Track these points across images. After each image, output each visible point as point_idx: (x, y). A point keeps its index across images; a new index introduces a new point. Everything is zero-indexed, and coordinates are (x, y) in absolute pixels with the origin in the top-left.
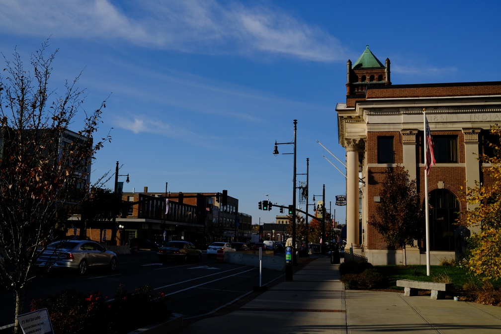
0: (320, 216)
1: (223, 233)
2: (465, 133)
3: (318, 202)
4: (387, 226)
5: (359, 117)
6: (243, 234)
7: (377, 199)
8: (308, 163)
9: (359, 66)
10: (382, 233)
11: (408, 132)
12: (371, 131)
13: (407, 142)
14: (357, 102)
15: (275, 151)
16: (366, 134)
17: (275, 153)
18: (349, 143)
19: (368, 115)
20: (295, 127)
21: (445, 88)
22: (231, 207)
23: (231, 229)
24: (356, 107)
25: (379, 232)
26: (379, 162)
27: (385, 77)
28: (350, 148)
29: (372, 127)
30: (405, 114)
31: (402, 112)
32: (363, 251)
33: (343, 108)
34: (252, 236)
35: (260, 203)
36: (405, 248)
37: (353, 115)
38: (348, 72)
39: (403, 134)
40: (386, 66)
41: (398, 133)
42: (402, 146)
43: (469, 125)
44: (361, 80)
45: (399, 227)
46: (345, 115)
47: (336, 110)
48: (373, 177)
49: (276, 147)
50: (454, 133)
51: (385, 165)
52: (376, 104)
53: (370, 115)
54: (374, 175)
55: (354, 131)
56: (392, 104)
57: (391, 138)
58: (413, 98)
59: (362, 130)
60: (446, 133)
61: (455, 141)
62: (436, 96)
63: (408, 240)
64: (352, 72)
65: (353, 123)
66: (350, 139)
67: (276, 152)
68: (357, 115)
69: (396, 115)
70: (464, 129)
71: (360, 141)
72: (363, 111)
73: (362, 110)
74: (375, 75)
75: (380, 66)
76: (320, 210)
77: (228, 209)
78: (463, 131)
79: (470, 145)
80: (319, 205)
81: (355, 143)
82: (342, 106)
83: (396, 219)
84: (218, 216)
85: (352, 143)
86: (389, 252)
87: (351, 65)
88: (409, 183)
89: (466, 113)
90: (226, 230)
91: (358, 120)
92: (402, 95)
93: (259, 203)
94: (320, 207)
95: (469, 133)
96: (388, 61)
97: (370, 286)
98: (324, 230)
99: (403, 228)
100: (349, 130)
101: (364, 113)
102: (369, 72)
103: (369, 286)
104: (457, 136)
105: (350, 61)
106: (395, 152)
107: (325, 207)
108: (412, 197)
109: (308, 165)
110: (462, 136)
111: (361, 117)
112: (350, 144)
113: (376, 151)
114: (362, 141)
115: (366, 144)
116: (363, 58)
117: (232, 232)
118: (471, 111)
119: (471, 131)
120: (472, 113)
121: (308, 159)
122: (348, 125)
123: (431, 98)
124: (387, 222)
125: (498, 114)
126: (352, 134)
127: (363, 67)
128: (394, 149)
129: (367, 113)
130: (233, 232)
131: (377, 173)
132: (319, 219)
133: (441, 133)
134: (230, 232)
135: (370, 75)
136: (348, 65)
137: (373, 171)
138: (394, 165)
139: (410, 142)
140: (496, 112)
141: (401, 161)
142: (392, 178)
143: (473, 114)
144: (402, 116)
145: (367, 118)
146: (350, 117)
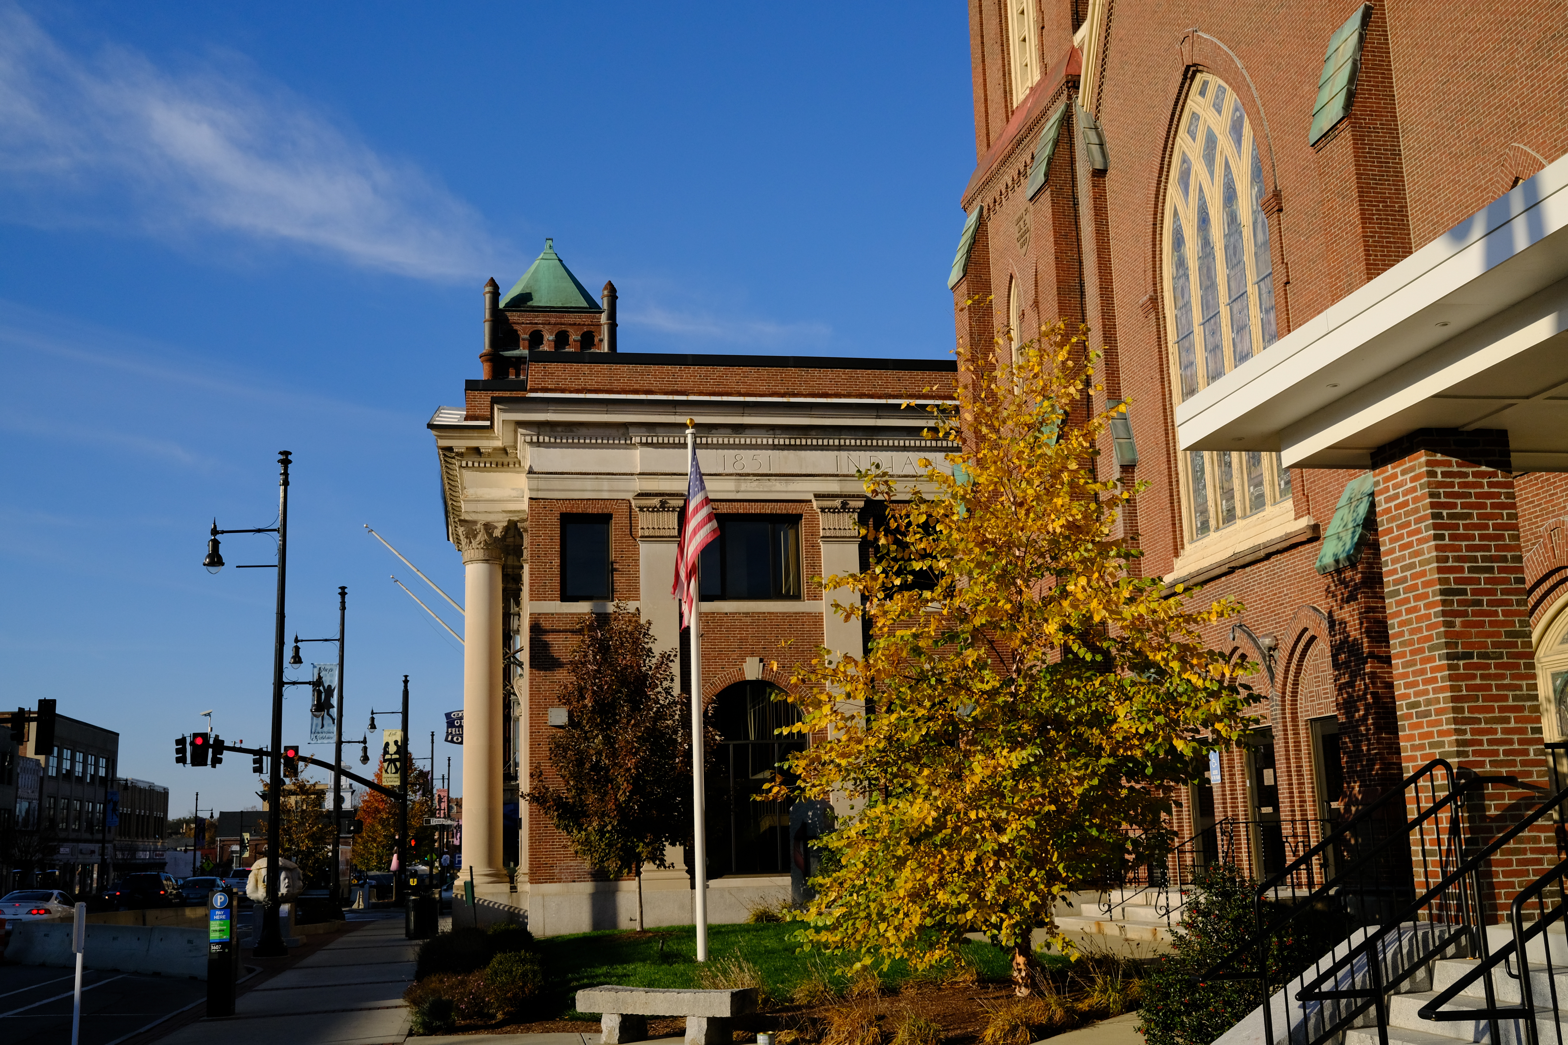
0: (391, 780)
1: (55, 850)
2: (823, 510)
3: (386, 733)
4: (582, 804)
5: (504, 450)
6: (134, 850)
7: (559, 716)
8: (343, 603)
9: (522, 301)
10: (566, 828)
11: (656, 501)
12: (540, 495)
13: (651, 533)
14: (495, 401)
15: (209, 556)
16: (525, 506)
17: (209, 565)
18: (471, 535)
19: (531, 443)
20: (286, 474)
21: (764, 372)
22: (91, 759)
23: (87, 836)
24: (491, 419)
25: (558, 827)
26: (565, 597)
27: (601, 340)
28: (473, 551)
29: (542, 484)
30: (647, 444)
31: (638, 440)
32: (513, 889)
33: (454, 421)
34: (168, 856)
35: (181, 742)
36: (638, 874)
37: (485, 444)
38: (487, 316)
39: (641, 509)
40: (604, 304)
41: (625, 506)
42: (636, 546)
43: (833, 487)
44: (527, 343)
45: (618, 806)
46: (460, 444)
47: (431, 426)
48: (546, 646)
49: (216, 544)
50: (792, 509)
51: (583, 608)
52: (555, 411)
53: (538, 444)
54: (549, 638)
55: (487, 497)
56: (607, 412)
57: (606, 518)
58: (670, 397)
59: (514, 493)
60: (768, 509)
61: (791, 533)
62: (740, 394)
63: (647, 845)
64: (498, 319)
65: (485, 469)
66: (475, 522)
67: (215, 560)
68: (499, 444)
69: (618, 447)
70: (818, 496)
71: (507, 529)
72: (516, 432)
73: (512, 427)
74: (571, 330)
75: (585, 304)
76: (391, 761)
77: (79, 768)
78: (815, 504)
79: (835, 547)
80: (387, 744)
81: (490, 535)
82: (452, 416)
83: (611, 781)
84: (37, 795)
85: (482, 537)
86: (596, 887)
87: (496, 295)
88: (654, 661)
89: (823, 448)
90: (66, 840)
91: (500, 460)
92: (636, 386)
93: (178, 742)
94: (392, 749)
95: (834, 510)
96: (612, 293)
97: (499, 1016)
98: (403, 826)
99: (632, 808)
100: (471, 492)
101: (520, 439)
102: (553, 320)
103: (493, 1016)
104: (799, 517)
105: (493, 283)
106: (616, 566)
107: (410, 749)
108: (662, 706)
109: (343, 608)
110: (814, 518)
111: (509, 451)
112: (475, 537)
113: (557, 561)
114: (513, 529)
115: (526, 540)
116: (534, 277)
117: (91, 846)
118: (837, 442)
119: (837, 503)
120: (840, 448)
121: (343, 588)
122: (467, 475)
123: (725, 398)
124: (581, 791)
125: (910, 454)
126: (481, 507)
127: (535, 303)
128: (613, 556)
129: (528, 439)
130: (96, 847)
131: (559, 631)
132: (387, 792)
133: (754, 509)
134: (82, 846)
135: (556, 329)
136: (488, 296)
137: (545, 624)
138: (611, 607)
139: (662, 533)
140: (905, 449)
141: (633, 592)
142: (603, 648)
143: (844, 454)
144: (637, 453)
145: (528, 456)
146: (477, 451)
